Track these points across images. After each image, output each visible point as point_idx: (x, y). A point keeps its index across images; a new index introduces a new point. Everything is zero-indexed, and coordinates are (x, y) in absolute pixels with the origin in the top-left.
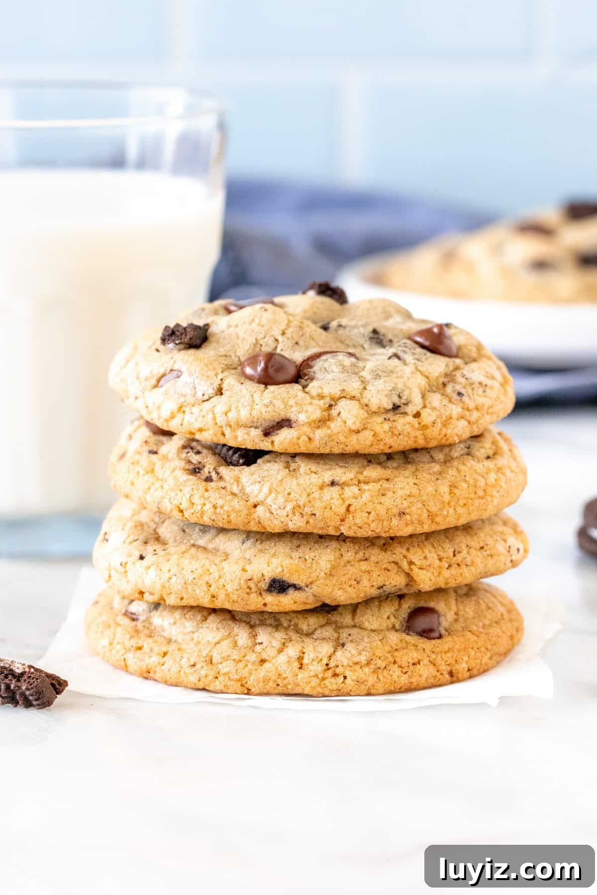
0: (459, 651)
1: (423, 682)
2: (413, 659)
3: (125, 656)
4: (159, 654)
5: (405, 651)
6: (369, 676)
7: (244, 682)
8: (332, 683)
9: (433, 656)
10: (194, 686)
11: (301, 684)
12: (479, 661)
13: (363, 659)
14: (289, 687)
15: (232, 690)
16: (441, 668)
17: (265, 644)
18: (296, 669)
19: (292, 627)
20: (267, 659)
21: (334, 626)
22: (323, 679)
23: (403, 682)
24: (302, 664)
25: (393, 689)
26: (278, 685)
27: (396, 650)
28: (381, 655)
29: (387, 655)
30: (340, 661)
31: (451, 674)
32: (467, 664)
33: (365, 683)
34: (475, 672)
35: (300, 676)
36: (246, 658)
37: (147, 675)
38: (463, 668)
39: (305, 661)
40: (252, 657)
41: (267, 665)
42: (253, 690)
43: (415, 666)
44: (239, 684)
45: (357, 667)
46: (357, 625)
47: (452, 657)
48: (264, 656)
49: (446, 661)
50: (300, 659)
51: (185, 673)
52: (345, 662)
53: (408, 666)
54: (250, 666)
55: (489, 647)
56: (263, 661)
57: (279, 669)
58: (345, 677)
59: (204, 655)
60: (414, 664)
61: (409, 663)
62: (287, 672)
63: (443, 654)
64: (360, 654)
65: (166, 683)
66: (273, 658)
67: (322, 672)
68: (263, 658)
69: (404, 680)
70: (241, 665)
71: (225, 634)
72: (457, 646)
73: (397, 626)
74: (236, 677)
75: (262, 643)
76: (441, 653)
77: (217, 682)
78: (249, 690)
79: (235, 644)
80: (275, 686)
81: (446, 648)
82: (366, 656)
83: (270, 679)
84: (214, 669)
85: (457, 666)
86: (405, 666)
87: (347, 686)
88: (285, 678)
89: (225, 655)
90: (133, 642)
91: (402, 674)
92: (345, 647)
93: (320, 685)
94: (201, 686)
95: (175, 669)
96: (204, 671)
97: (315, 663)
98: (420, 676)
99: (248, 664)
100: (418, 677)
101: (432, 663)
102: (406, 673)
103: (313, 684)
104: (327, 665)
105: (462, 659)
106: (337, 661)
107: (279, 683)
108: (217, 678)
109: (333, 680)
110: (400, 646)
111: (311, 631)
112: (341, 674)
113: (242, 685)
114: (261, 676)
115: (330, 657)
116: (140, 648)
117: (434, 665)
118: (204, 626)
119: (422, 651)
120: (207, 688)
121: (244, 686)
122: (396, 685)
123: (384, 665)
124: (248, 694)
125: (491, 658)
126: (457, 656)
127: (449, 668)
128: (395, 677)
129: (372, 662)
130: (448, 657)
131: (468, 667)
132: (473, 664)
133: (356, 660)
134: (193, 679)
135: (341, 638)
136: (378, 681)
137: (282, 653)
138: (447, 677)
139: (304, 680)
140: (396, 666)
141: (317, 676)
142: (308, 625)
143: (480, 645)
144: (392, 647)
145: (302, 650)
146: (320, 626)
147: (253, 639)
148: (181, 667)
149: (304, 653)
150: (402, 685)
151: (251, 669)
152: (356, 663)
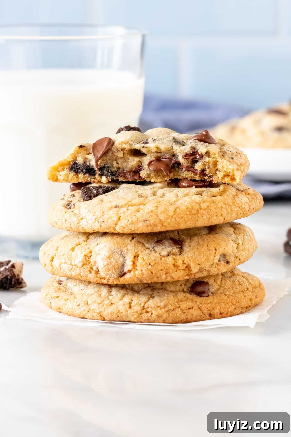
0: (215, 304)
1: (194, 318)
2: (189, 306)
3: (51, 301)
4: (65, 300)
5: (185, 302)
6: (164, 313)
7: (101, 314)
8: (145, 316)
9: (201, 305)
10: (78, 316)
11: (130, 316)
12: (227, 309)
13: (162, 304)
14: (124, 317)
15: (96, 318)
16: (204, 311)
17: (114, 295)
18: (127, 308)
19: (130, 288)
20: (114, 303)
21: (152, 288)
22: (141, 314)
23: (183, 317)
24: (131, 306)
25: (177, 321)
26: (118, 316)
27: (181, 301)
28: (172, 303)
29: (175, 303)
30: (150, 305)
31: (210, 315)
32: (219, 310)
33: (162, 317)
34: (224, 315)
35: (129, 312)
36: (104, 302)
37: (59, 310)
38: (217, 312)
39: (132, 305)
40: (107, 302)
41: (113, 306)
42: (106, 318)
43: (189, 310)
44: (99, 315)
45: (159, 309)
46: (164, 288)
47: (211, 306)
48: (113, 302)
49: (208, 308)
50: (130, 303)
51: (74, 309)
52: (153, 306)
53: (186, 309)
54: (105, 306)
55: (235, 303)
56: (112, 304)
57: (119, 308)
58: (152, 314)
59: (84, 300)
60: (189, 309)
61: (186, 308)
62: (122, 310)
63: (206, 304)
64: (161, 302)
65: (67, 314)
66: (117, 302)
67: (140, 310)
68: (112, 302)
69: (183, 316)
70: (101, 305)
71: (96, 290)
72: (215, 301)
73: (185, 290)
74: (98, 311)
75: (113, 295)
76: (205, 304)
77: (89, 314)
78: (104, 318)
79: (100, 295)
80: (116, 316)
81: (209, 301)
82: (164, 303)
83: (114, 313)
84: (88, 307)
85: (214, 311)
86: (184, 309)
87: (153, 318)
88: (121, 313)
89: (94, 300)
90: (56, 294)
91: (182, 313)
92: (154, 298)
93: (139, 317)
94: (82, 316)
95: (70, 307)
96: (83, 308)
97: (137, 306)
98: (192, 315)
99: (104, 305)
100: (191, 315)
101: (199, 309)
102: (185, 313)
103: (135, 316)
104: (143, 307)
105: (217, 308)
106: (148, 305)
107: (119, 315)
108: (89, 312)
109: (146, 315)
110: (183, 299)
111: (139, 290)
112: (150, 312)
113: (101, 316)
114: (110, 311)
115: (145, 303)
116: (58, 297)
117: (201, 310)
118: (88, 286)
119: (195, 302)
120: (85, 317)
121: (102, 316)
122: (179, 319)
123: (173, 308)
124: (104, 320)
125: (235, 309)
126: (214, 306)
127: (209, 312)
128: (178, 315)
129: (167, 306)
130: (209, 306)
131: (220, 312)
132: (222, 311)
133: (159, 305)
134: (78, 312)
135: (153, 294)
136: (169, 316)
137: (122, 300)
138: (208, 316)
139: (131, 314)
140: (180, 309)
141: (138, 312)
142: (138, 287)
143: (228, 301)
144: (179, 300)
145: (132, 299)
146: (144, 288)
147: (109, 293)
148: (73, 306)
149: (132, 300)
150: (182, 319)
151: (105, 308)
152: (158, 307)
